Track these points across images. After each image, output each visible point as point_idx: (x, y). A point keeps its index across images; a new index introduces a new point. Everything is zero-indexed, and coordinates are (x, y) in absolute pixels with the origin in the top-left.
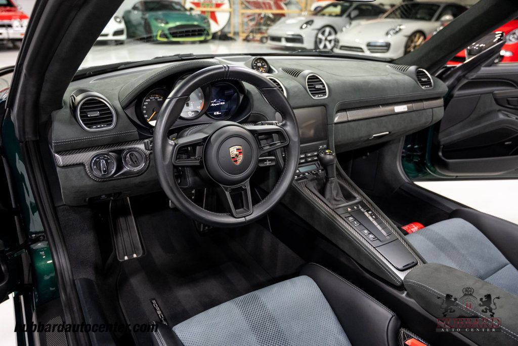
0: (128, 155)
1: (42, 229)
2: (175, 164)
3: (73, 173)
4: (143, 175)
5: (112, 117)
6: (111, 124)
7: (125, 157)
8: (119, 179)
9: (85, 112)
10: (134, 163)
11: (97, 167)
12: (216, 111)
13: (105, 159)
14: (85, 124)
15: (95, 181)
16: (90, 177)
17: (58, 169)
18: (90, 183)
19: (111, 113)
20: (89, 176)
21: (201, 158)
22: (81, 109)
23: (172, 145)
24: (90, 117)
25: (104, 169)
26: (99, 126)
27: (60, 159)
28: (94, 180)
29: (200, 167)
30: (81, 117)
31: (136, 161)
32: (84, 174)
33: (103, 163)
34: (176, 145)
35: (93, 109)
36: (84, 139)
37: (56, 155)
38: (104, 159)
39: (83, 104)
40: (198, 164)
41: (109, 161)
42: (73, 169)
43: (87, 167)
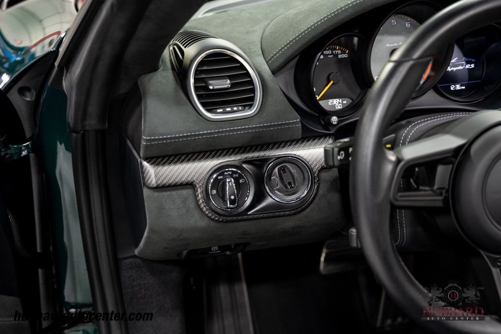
0: (276, 169)
1: (89, 299)
2: (397, 203)
3: (174, 200)
4: (304, 213)
5: (253, 90)
6: (251, 106)
7: (270, 175)
8: (256, 219)
9: (203, 80)
10: (286, 187)
11: (217, 192)
12: (455, 82)
13: (234, 176)
14: (203, 105)
15: (213, 220)
16: (204, 212)
17: (146, 192)
18: (202, 223)
19: (251, 82)
20: (201, 210)
21: (447, 191)
22: (197, 72)
23: (390, 161)
24: (214, 90)
25: (233, 197)
26: (228, 109)
27: (153, 173)
28: (209, 217)
29: (443, 211)
30: (196, 88)
31: (290, 183)
32: (192, 205)
33: (230, 183)
34: (399, 161)
35: (218, 74)
36: (199, 135)
37: (145, 163)
38: (231, 176)
39: (201, 64)
40: (440, 204)
41: (241, 181)
42: (174, 193)
43: (199, 191)
